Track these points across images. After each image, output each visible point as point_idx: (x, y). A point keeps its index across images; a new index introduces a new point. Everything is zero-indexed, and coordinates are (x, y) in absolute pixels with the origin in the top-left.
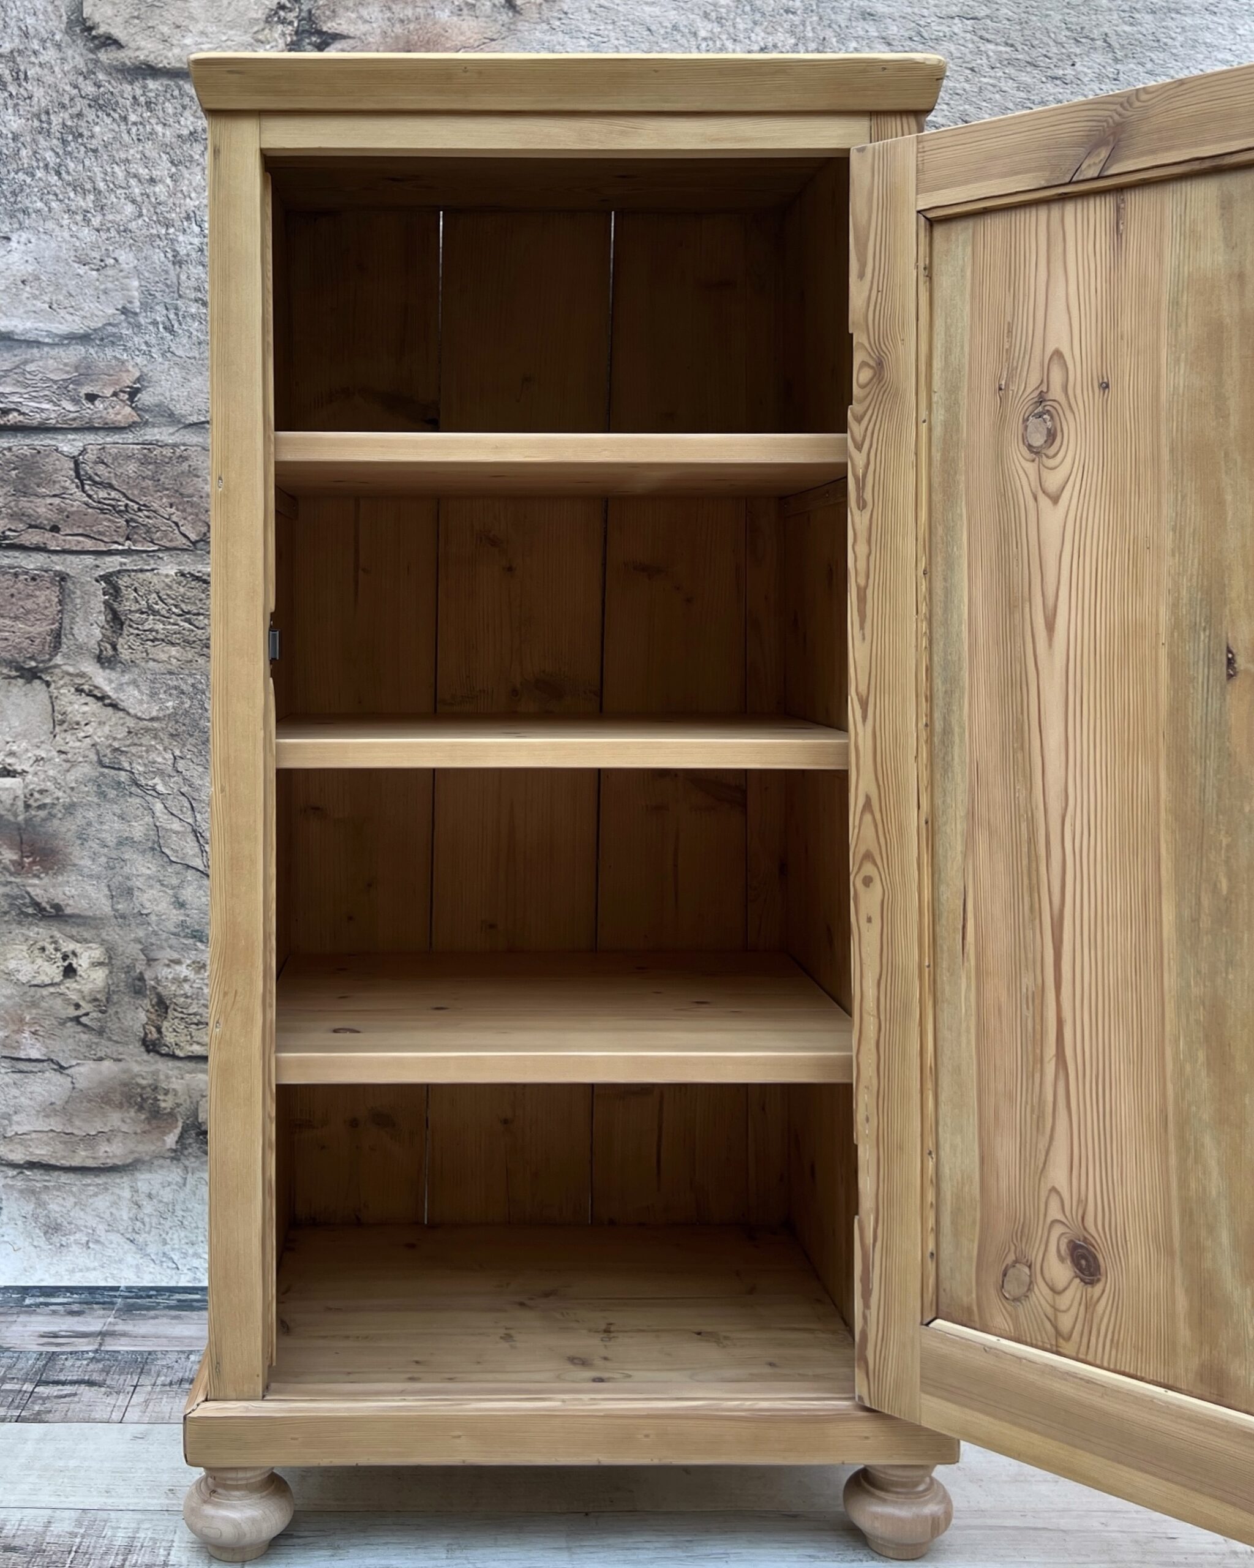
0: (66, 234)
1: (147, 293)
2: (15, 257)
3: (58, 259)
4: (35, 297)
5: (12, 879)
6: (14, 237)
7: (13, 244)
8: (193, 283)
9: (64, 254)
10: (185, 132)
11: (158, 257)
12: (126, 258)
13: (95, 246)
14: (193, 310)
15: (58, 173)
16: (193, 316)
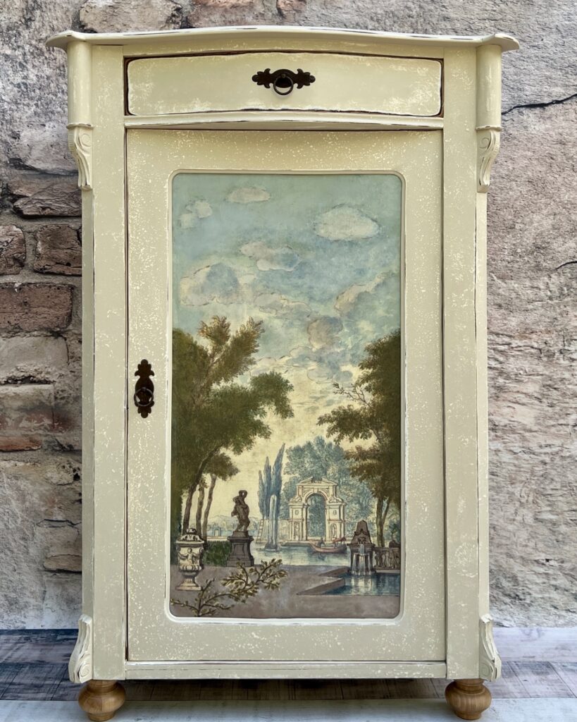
2: (48, 134)
4: (57, 153)
5: (49, 433)
6: (47, 125)
7: (47, 128)
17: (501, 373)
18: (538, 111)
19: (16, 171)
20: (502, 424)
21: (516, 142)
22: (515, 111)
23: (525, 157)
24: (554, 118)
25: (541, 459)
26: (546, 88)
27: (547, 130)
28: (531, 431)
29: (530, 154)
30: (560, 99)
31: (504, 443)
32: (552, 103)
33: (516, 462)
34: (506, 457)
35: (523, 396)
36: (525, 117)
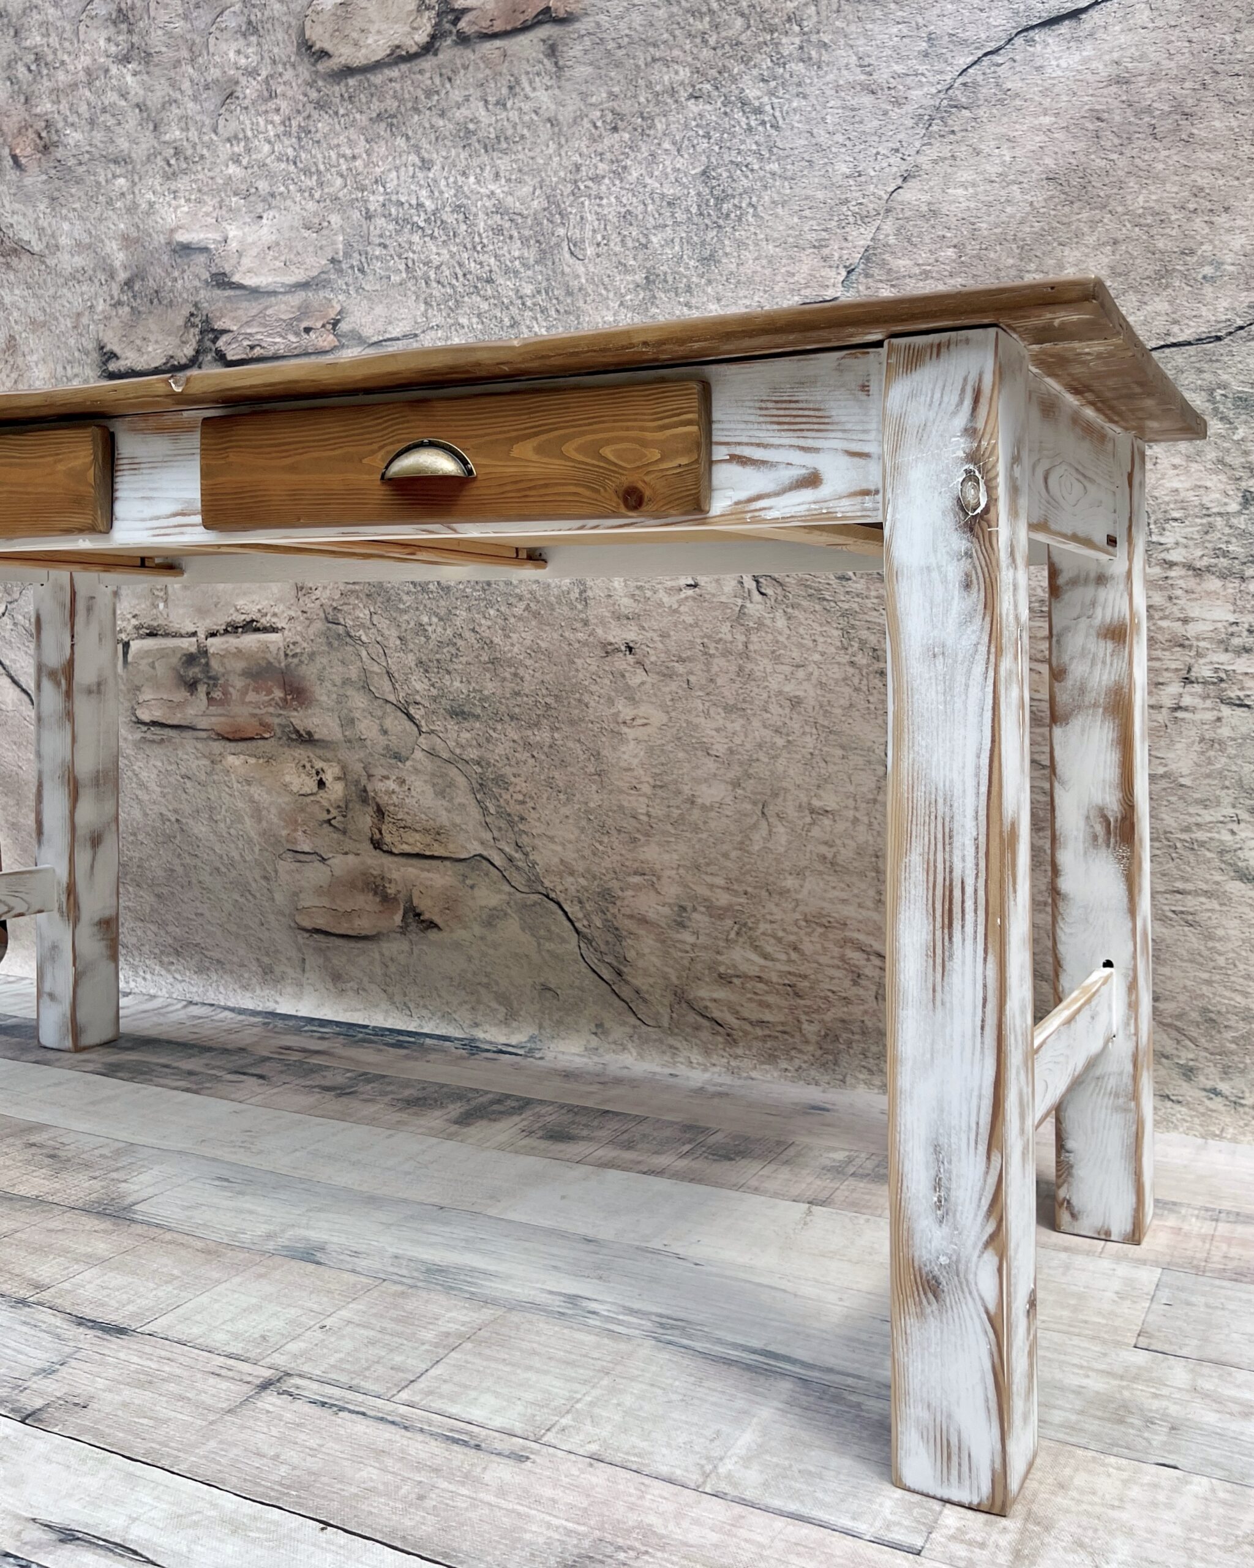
0: (298, 208)
1: (348, 245)
2: (265, 230)
3: (292, 228)
4: (276, 258)
5: (282, 712)
6: (265, 216)
7: (264, 221)
8: (378, 232)
9: (296, 224)
10: (374, 115)
11: (356, 215)
12: (335, 219)
13: (316, 214)
14: (377, 253)
15: (295, 163)
16: (377, 258)
19: (219, 292)
22: (1019, 41)
24: (1100, 34)
27: (1085, 61)
36: (1039, 48)
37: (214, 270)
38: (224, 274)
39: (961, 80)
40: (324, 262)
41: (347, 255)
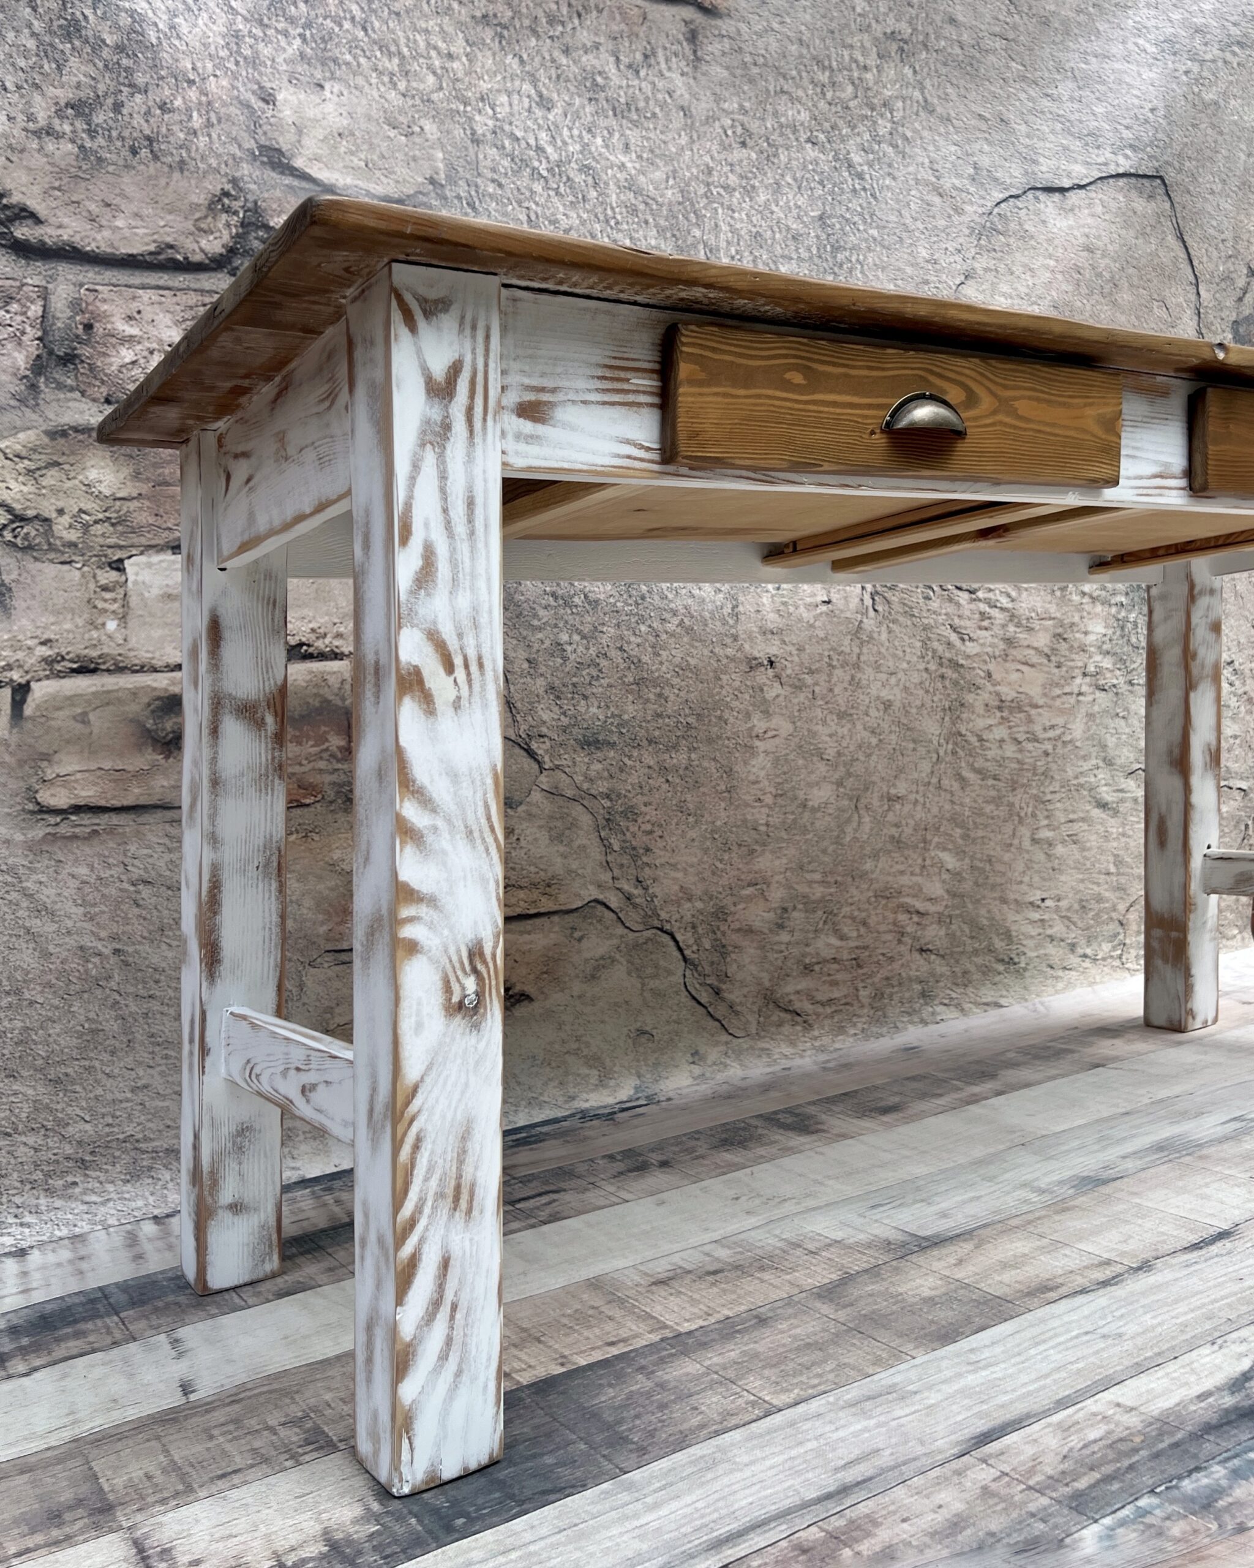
17: (1012, 616)
18: (1057, 197)
19: (273, 175)
20: (1009, 698)
21: (1033, 242)
22: (1030, 194)
23: (1047, 267)
24: (1077, 211)
25: (1044, 747)
26: (1064, 165)
27: (1070, 228)
28: (1036, 706)
29: (1052, 263)
30: (1083, 183)
31: (1010, 728)
32: (1072, 188)
33: (1019, 756)
34: (1010, 750)
35: (1032, 652)
36: (1042, 206)
37: (263, 141)
38: (279, 151)
39: (996, 210)
40: (420, 179)
41: (452, 180)
